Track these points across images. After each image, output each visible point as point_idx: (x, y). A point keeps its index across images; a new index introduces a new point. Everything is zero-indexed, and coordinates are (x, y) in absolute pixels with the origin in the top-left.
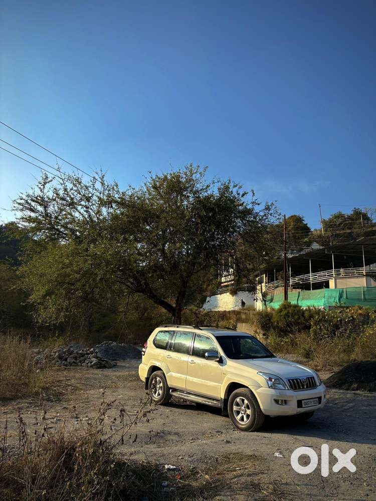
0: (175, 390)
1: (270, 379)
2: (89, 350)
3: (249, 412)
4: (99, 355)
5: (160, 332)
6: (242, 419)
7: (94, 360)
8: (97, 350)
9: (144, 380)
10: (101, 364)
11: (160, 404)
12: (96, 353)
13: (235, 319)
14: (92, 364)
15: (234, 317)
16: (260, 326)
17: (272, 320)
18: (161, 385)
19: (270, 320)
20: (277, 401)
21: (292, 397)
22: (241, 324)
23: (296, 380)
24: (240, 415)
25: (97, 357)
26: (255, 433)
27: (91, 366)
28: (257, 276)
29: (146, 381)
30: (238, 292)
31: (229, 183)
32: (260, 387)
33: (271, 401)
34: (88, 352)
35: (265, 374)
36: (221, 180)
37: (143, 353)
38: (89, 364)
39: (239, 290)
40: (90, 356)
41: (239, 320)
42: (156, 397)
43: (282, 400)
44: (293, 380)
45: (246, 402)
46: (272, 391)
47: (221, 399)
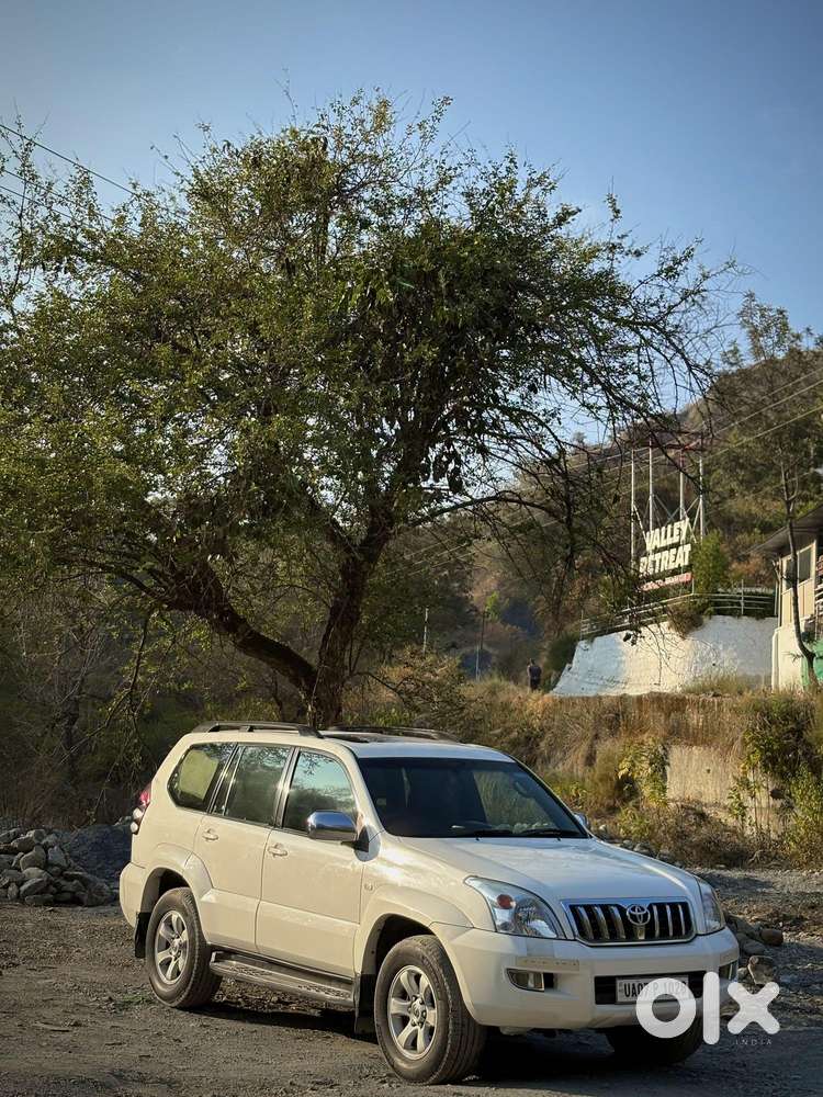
0: (227, 954)
1: (504, 902)
2: (16, 836)
3: (433, 1017)
4: (56, 855)
5: (194, 747)
6: (413, 1044)
7: (34, 875)
8: (50, 839)
9: (133, 922)
10: (60, 891)
11: (180, 1008)
12: (46, 848)
13: (661, 731)
14: (23, 888)
15: (657, 721)
16: (755, 758)
17: (807, 735)
18: (185, 936)
19: (798, 732)
20: (518, 978)
21: (576, 963)
22: (686, 750)
23: (605, 908)
24: (409, 1029)
25: (46, 865)
26: (449, 1088)
27: (20, 898)
28: (782, 551)
29: (139, 926)
30: (706, 619)
31: (509, 170)
32: (467, 927)
33: (498, 975)
34: (14, 844)
35: (489, 882)
36: (481, 157)
37: (134, 826)
38: (12, 889)
39: (711, 609)
40: (21, 857)
41: (679, 733)
42: (167, 982)
43: (537, 975)
44: (588, 908)
45: (425, 981)
46: (505, 943)
47: (356, 974)
